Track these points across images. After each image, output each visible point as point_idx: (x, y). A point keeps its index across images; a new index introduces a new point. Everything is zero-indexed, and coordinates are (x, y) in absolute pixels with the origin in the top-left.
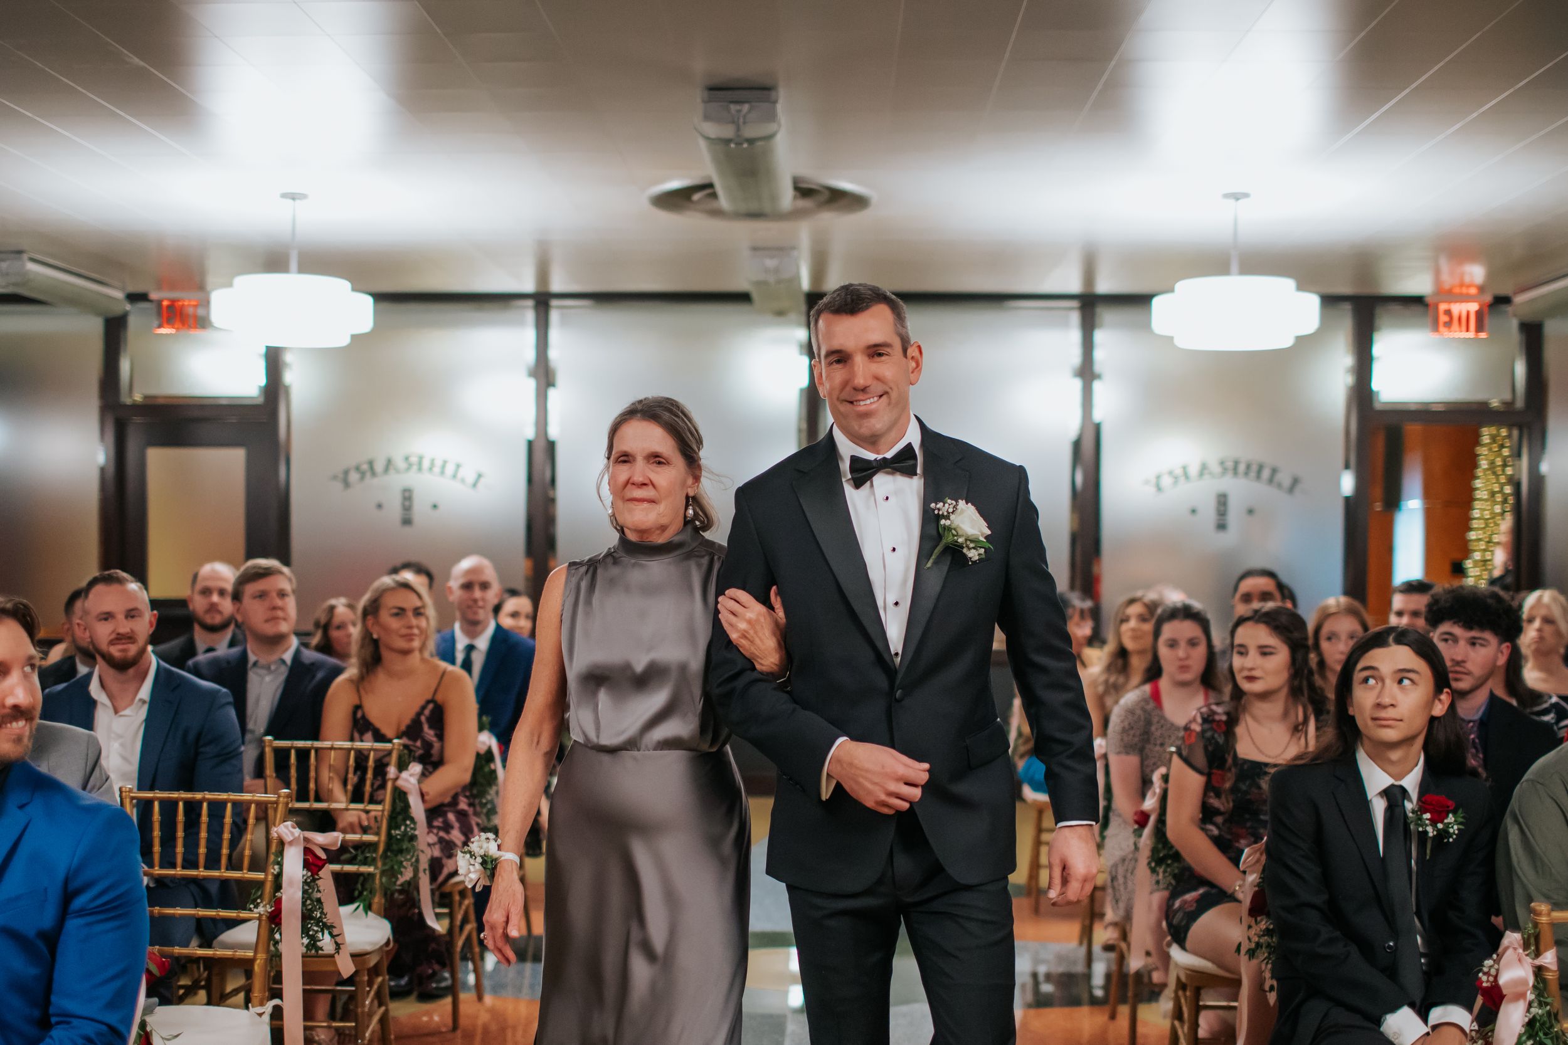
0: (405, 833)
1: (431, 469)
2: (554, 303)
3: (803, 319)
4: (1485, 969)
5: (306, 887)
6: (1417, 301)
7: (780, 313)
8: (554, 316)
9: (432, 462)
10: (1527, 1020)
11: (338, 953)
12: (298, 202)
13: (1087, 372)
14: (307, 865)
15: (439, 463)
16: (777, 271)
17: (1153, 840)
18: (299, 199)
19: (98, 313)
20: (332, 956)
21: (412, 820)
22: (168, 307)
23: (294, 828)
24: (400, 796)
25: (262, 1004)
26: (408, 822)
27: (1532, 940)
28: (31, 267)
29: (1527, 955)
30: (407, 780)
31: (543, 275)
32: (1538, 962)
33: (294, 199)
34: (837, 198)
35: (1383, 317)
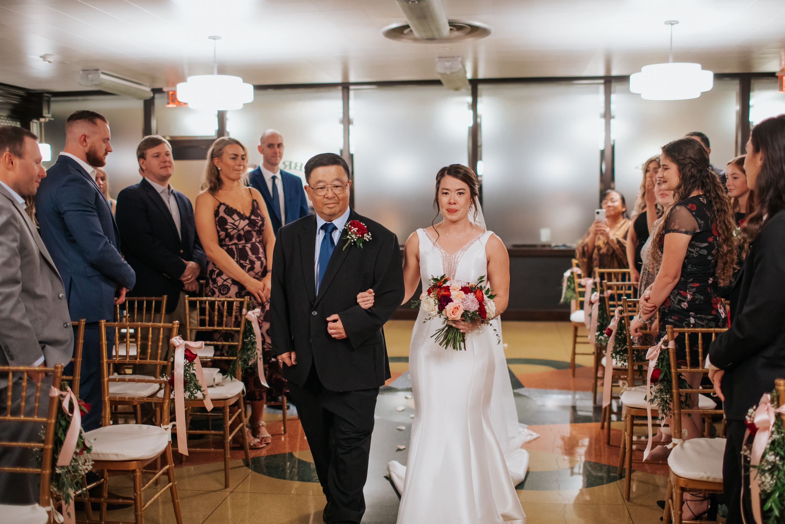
0: (250, 341)
1: (295, 168)
2: (351, 87)
3: (470, 92)
4: (749, 414)
5: (187, 368)
6: (772, 75)
7: (457, 89)
8: (352, 93)
9: (296, 164)
10: (770, 441)
11: (205, 399)
12: (216, 40)
13: (607, 115)
14: (186, 357)
15: (299, 165)
16: (451, 68)
17: (614, 342)
18: (217, 39)
19: (139, 98)
20: (202, 400)
21: (254, 334)
22: (172, 94)
23: (180, 339)
24: (249, 323)
25: (168, 424)
26: (252, 336)
27: (775, 399)
28: (103, 76)
29: (772, 407)
30: (251, 316)
31: (346, 73)
32: (778, 410)
33: (214, 39)
34: (474, 30)
35: (755, 84)
